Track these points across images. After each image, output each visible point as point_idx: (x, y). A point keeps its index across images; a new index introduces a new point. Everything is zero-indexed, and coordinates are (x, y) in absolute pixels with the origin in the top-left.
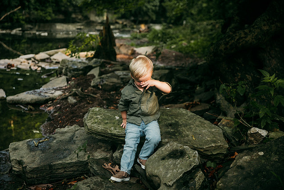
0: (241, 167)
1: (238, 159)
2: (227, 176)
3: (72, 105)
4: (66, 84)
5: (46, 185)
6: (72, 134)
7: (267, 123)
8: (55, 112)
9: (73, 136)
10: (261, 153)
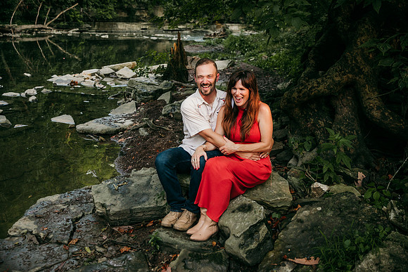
0: (300, 221)
1: (299, 213)
2: (288, 229)
3: (144, 139)
4: (135, 110)
5: (127, 227)
6: (148, 177)
7: (330, 177)
8: (127, 146)
9: (150, 180)
10: (319, 209)
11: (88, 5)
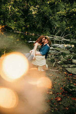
11: (74, 34)
